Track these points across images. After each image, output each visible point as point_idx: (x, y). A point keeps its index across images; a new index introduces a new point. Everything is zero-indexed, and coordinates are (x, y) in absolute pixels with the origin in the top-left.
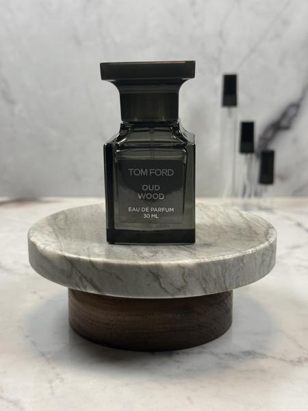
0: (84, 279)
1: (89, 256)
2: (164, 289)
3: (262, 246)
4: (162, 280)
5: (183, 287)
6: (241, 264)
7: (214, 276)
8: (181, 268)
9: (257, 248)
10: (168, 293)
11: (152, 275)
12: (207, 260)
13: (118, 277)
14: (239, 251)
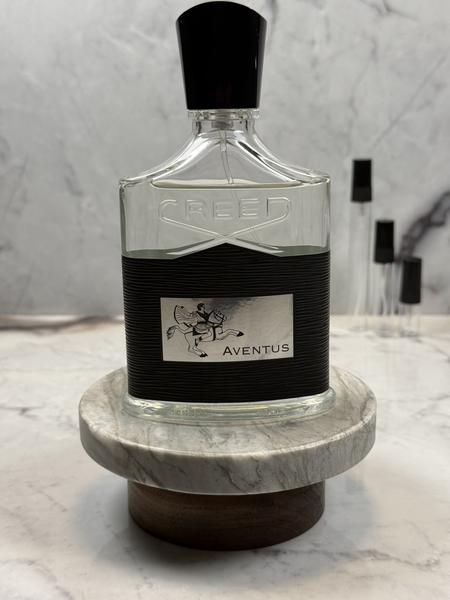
0: (142, 472)
1: (148, 444)
2: (235, 485)
3: (354, 428)
4: (232, 475)
5: (257, 483)
6: (327, 453)
7: (294, 469)
8: (255, 461)
9: (348, 432)
10: (238, 489)
11: (220, 470)
12: (284, 451)
13: (182, 471)
14: (324, 438)
